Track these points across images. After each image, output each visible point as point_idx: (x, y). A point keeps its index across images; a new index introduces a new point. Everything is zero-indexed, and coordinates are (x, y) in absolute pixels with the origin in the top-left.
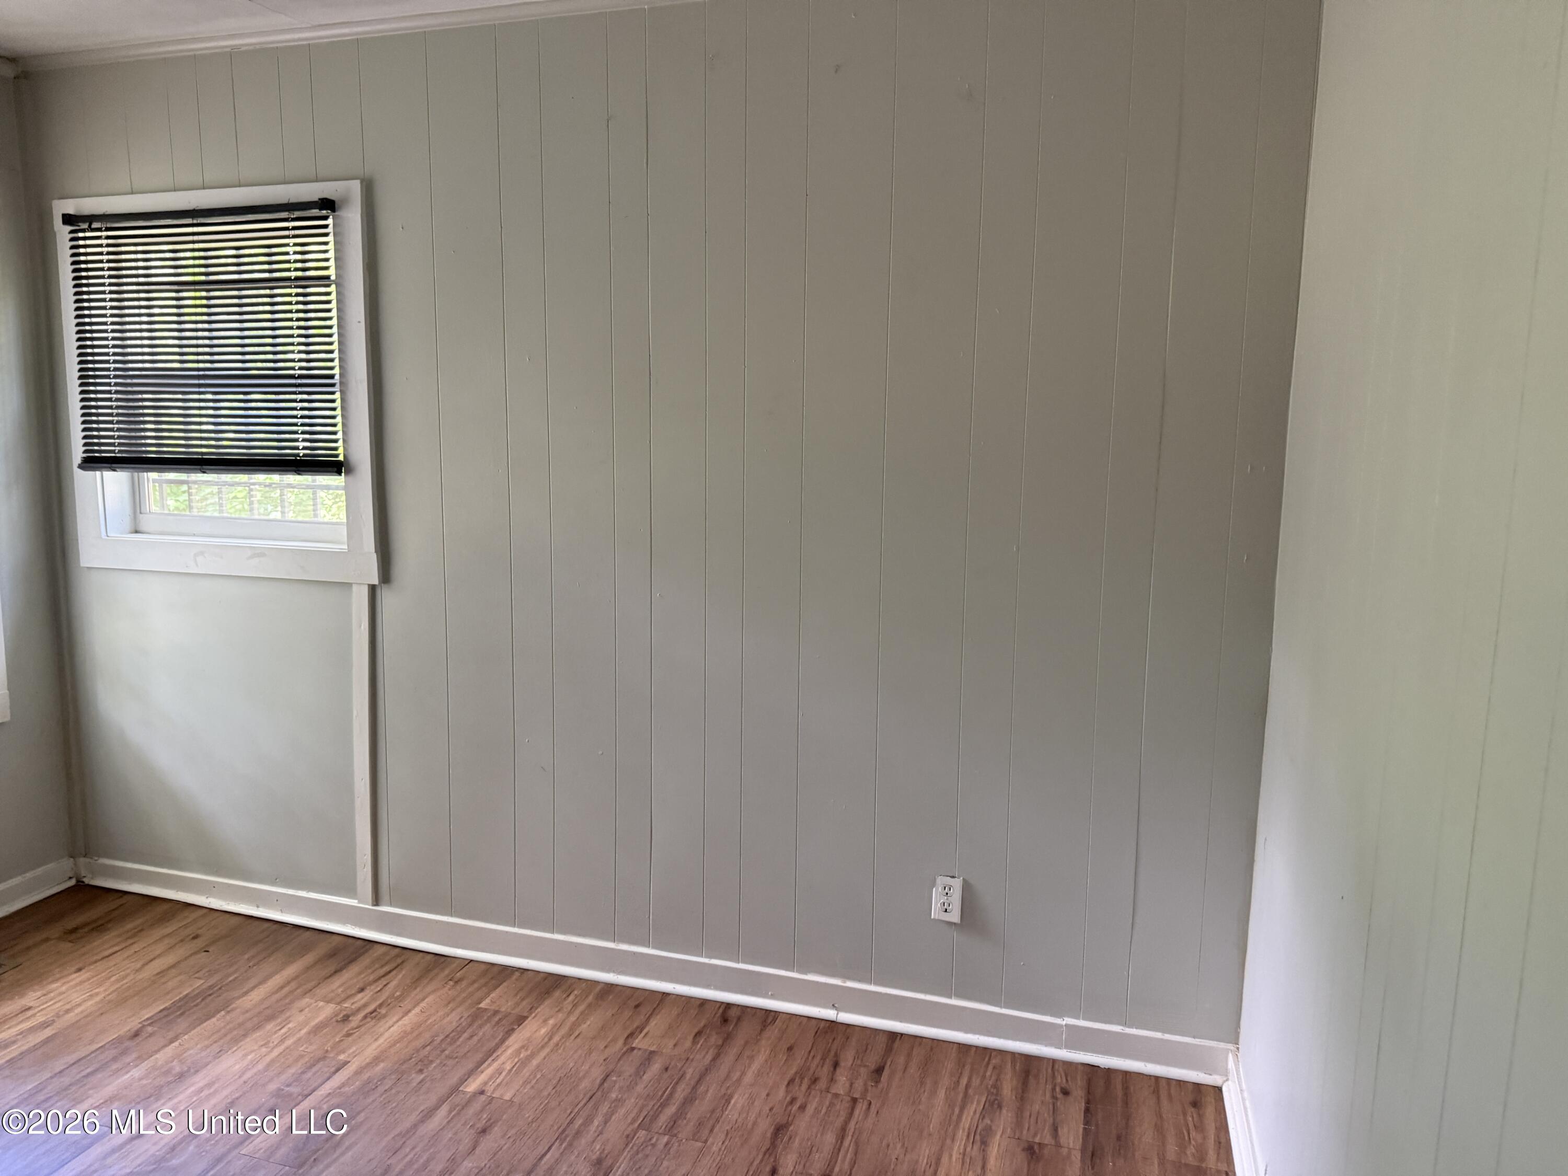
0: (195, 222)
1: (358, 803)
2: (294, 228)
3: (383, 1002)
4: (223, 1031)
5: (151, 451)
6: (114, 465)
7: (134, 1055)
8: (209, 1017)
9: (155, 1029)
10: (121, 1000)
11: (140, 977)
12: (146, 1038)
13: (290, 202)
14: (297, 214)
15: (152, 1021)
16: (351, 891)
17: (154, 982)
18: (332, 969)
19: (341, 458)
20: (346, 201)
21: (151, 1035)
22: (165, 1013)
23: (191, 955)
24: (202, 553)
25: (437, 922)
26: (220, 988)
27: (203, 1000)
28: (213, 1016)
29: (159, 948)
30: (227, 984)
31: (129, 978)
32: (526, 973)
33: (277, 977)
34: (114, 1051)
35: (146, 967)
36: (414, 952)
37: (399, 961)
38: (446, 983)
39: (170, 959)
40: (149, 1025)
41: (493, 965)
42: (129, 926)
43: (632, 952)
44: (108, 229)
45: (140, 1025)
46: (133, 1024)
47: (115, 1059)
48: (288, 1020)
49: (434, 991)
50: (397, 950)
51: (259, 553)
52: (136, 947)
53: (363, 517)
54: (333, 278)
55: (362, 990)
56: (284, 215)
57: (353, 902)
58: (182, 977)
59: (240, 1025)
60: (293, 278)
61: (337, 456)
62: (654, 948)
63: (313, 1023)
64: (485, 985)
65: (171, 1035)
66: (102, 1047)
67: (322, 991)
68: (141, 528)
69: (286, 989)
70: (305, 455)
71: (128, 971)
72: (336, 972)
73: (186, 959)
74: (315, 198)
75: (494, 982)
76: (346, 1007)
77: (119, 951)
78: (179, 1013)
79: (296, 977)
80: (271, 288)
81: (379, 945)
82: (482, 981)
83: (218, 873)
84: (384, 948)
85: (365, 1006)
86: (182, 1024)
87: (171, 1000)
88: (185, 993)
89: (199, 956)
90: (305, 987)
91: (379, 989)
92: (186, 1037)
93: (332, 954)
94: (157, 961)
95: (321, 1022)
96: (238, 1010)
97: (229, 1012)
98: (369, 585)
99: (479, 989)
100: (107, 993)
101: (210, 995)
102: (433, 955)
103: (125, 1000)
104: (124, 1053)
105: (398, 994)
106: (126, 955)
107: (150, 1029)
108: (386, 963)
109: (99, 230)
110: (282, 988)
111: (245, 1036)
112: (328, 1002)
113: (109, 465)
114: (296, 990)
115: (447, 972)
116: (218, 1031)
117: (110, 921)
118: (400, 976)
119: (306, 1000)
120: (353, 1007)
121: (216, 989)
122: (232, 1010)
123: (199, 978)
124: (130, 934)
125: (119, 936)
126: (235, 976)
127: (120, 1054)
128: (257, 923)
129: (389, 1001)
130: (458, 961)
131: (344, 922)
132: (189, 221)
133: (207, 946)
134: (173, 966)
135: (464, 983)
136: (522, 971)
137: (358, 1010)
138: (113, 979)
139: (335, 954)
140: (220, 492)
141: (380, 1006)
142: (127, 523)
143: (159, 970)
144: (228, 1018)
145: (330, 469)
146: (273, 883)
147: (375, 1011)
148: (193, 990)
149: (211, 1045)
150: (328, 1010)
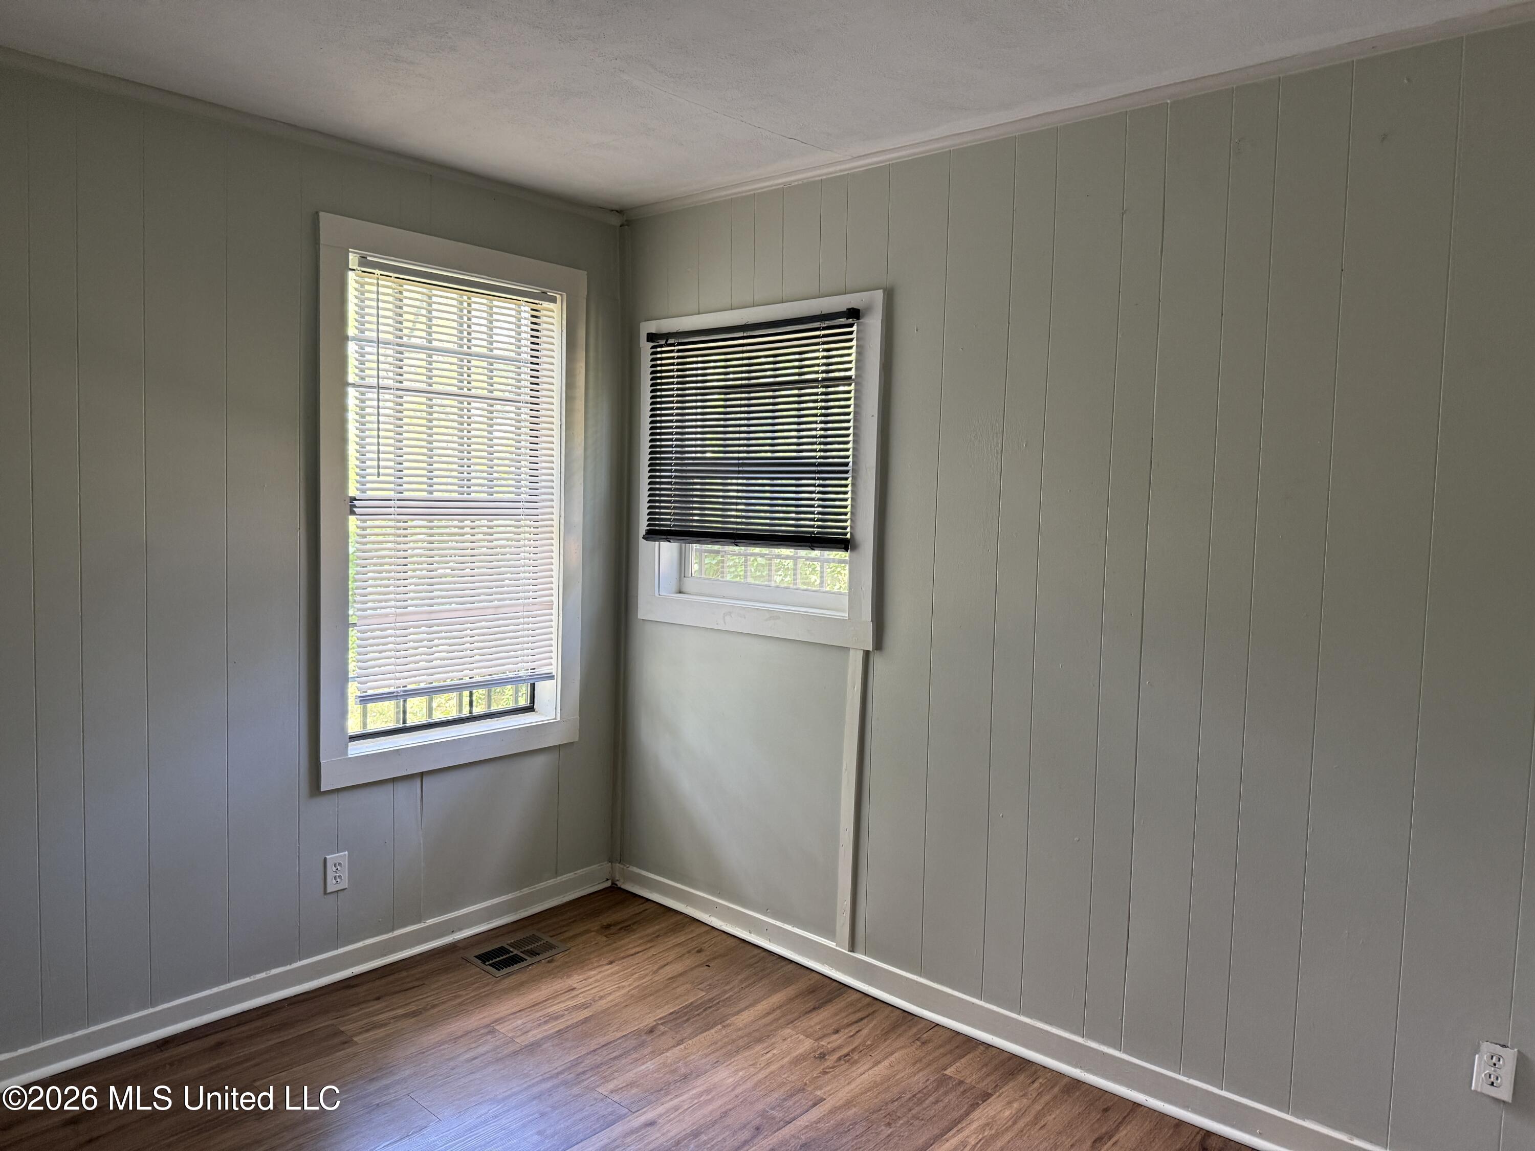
0: (745, 335)
1: (842, 850)
2: (825, 336)
3: (856, 1047)
4: (720, 1043)
5: (695, 526)
6: (669, 537)
7: (650, 1049)
8: (708, 1027)
9: (666, 1029)
10: (642, 996)
11: (656, 979)
12: (659, 1035)
13: (823, 313)
14: (827, 324)
15: (664, 1021)
16: (830, 933)
17: (666, 986)
18: (811, 1005)
19: (848, 536)
20: (869, 309)
21: (663, 1033)
22: (674, 1016)
23: (696, 967)
24: (730, 613)
25: (907, 979)
26: (718, 1003)
27: (705, 1010)
28: (712, 1028)
29: (672, 955)
30: (724, 1000)
31: (648, 978)
32: (990, 1048)
33: (764, 1002)
34: (635, 1041)
35: (661, 971)
36: (885, 1004)
37: (870, 1010)
38: (913, 1042)
39: (678, 968)
40: (662, 1024)
41: (958, 1033)
42: (650, 931)
43: (1102, 1052)
44: (680, 344)
45: (655, 1023)
46: (649, 1021)
47: (635, 1049)
48: (772, 1046)
49: (902, 1047)
50: (868, 999)
51: (774, 616)
52: (653, 951)
53: (863, 589)
54: (853, 377)
55: (837, 1031)
56: (817, 325)
57: (832, 945)
58: (688, 986)
59: (734, 1041)
60: (820, 379)
61: (846, 534)
62: (1125, 1052)
63: (794, 1054)
64: (951, 1052)
65: (679, 1037)
66: (624, 1036)
67: (804, 1023)
68: (684, 590)
69: (771, 1017)
70: (818, 533)
71: (647, 971)
72: (814, 1009)
73: (692, 969)
74: (843, 308)
75: (957, 1051)
76: (823, 1045)
77: (641, 952)
78: (685, 1018)
79: (780, 1007)
80: (800, 389)
81: (852, 991)
82: (948, 1047)
83: (720, 895)
84: (858, 995)
85: (840, 1047)
86: (688, 1030)
87: (679, 1005)
88: (690, 1001)
89: (701, 969)
90: (788, 1017)
91: (852, 1034)
92: (690, 1042)
93: (812, 991)
94: (667, 968)
95: (801, 1055)
96: (732, 1027)
97: (724, 1027)
98: (864, 650)
99: (945, 1055)
100: (631, 988)
101: (710, 1007)
102: (902, 1011)
103: (644, 997)
104: (642, 1045)
105: (869, 1043)
106: (645, 957)
107: (662, 1028)
108: (859, 1010)
109: (673, 345)
110: (768, 1014)
111: (737, 1052)
112: (807, 1037)
113: (665, 537)
114: (779, 1019)
115: (914, 1030)
116: (716, 1043)
117: (634, 923)
118: (871, 1025)
119: (787, 1031)
120: (829, 1046)
121: (715, 1002)
122: (729, 1025)
123: (702, 990)
124: (650, 938)
125: (641, 938)
126: (731, 993)
127: (639, 1045)
128: (749, 947)
129: (861, 1048)
130: (924, 1022)
131: (823, 962)
132: (741, 334)
133: (708, 961)
134: (681, 975)
135: (930, 1046)
136: (986, 1046)
137: (834, 1050)
138: (636, 976)
139: (813, 991)
140: (746, 561)
141: (853, 1050)
142: (674, 586)
143: (670, 976)
144: (724, 1032)
145: (839, 546)
146: (765, 914)
147: (847, 1055)
148: (697, 1000)
149: (710, 1054)
150: (808, 1044)
